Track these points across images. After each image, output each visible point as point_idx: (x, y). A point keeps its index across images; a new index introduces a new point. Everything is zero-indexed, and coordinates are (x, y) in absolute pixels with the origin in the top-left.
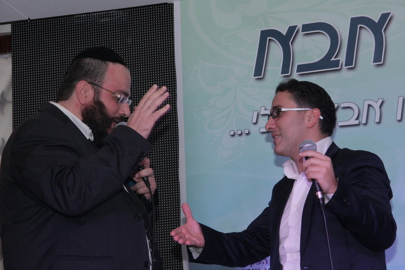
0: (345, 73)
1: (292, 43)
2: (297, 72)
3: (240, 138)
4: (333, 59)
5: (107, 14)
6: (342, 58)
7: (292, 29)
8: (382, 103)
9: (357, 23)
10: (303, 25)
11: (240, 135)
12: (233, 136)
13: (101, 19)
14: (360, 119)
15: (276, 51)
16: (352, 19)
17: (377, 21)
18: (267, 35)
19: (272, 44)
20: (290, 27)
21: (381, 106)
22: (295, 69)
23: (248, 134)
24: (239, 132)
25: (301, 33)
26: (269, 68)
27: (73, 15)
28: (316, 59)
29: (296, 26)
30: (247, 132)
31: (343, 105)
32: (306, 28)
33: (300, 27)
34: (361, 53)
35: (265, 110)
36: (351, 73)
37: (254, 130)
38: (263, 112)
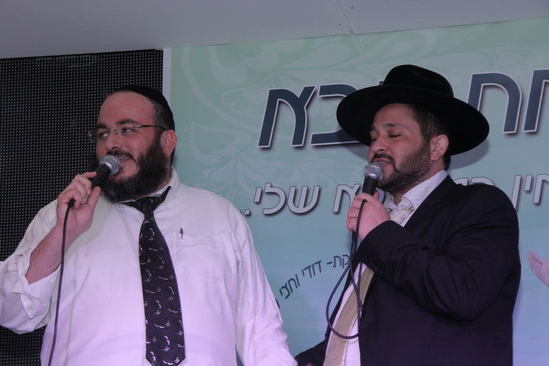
1: (307, 107)
2: (312, 143)
5: (78, 58)
7: (308, 91)
10: (322, 87)
13: (70, 65)
15: (287, 116)
18: (276, 97)
19: (283, 108)
20: (306, 88)
22: (310, 139)
23: (249, 215)
25: (318, 96)
26: (278, 136)
27: (35, 58)
28: (335, 129)
29: (314, 87)
30: (247, 213)
32: (325, 90)
33: (318, 88)
35: (271, 187)
37: (256, 210)
38: (268, 189)
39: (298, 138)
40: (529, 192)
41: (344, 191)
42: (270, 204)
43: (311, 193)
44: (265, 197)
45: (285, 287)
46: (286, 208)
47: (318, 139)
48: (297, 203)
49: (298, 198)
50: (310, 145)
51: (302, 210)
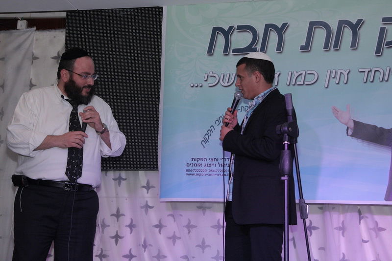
1: (230, 36)
3: (197, 88)
4: (253, 47)
5: (123, 10)
6: (259, 47)
7: (231, 28)
8: (280, 74)
9: (268, 27)
11: (197, 87)
12: (192, 87)
13: (119, 13)
15: (221, 40)
16: (266, 24)
17: (280, 27)
18: (216, 30)
19: (219, 35)
20: (230, 26)
21: (278, 76)
22: (231, 51)
23: (201, 86)
24: (196, 85)
25: (236, 30)
26: (216, 49)
28: (244, 46)
29: (234, 26)
30: (201, 85)
32: (239, 27)
33: (236, 27)
34: (270, 45)
37: (205, 84)
38: (211, 74)
39: (226, 50)
42: (212, 81)
43: (231, 76)
44: (209, 78)
45: (218, 120)
46: (219, 83)
47: (235, 51)
48: (224, 81)
49: (225, 79)
50: (231, 53)
51: (226, 84)
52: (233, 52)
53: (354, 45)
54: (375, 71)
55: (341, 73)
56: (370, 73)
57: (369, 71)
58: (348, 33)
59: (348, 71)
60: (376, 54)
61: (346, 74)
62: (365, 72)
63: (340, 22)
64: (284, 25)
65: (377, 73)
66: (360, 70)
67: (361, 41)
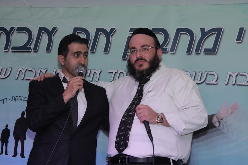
0: (33, 54)
1: (11, 35)
4: (28, 46)
6: (32, 46)
7: (12, 28)
10: (17, 27)
14: (36, 77)
15: (3, 38)
16: (40, 28)
17: (50, 30)
19: (2, 35)
20: (11, 27)
22: (11, 48)
25: (16, 31)
28: (21, 45)
29: (14, 27)
31: (29, 69)
32: (19, 29)
34: (41, 45)
36: (35, 54)
39: (6, 48)
40: (89, 76)
41: (20, 71)
43: (8, 70)
47: (13, 48)
48: (2, 74)
49: (2, 72)
50: (10, 50)
51: (3, 77)
52: (11, 50)
53: (107, 49)
54: (120, 72)
55: (95, 72)
56: (116, 74)
57: (116, 73)
58: (103, 39)
59: (100, 71)
60: (122, 58)
61: (98, 73)
62: (113, 72)
63: (97, 29)
64: (54, 29)
65: (121, 74)
66: (110, 71)
67: (112, 47)
